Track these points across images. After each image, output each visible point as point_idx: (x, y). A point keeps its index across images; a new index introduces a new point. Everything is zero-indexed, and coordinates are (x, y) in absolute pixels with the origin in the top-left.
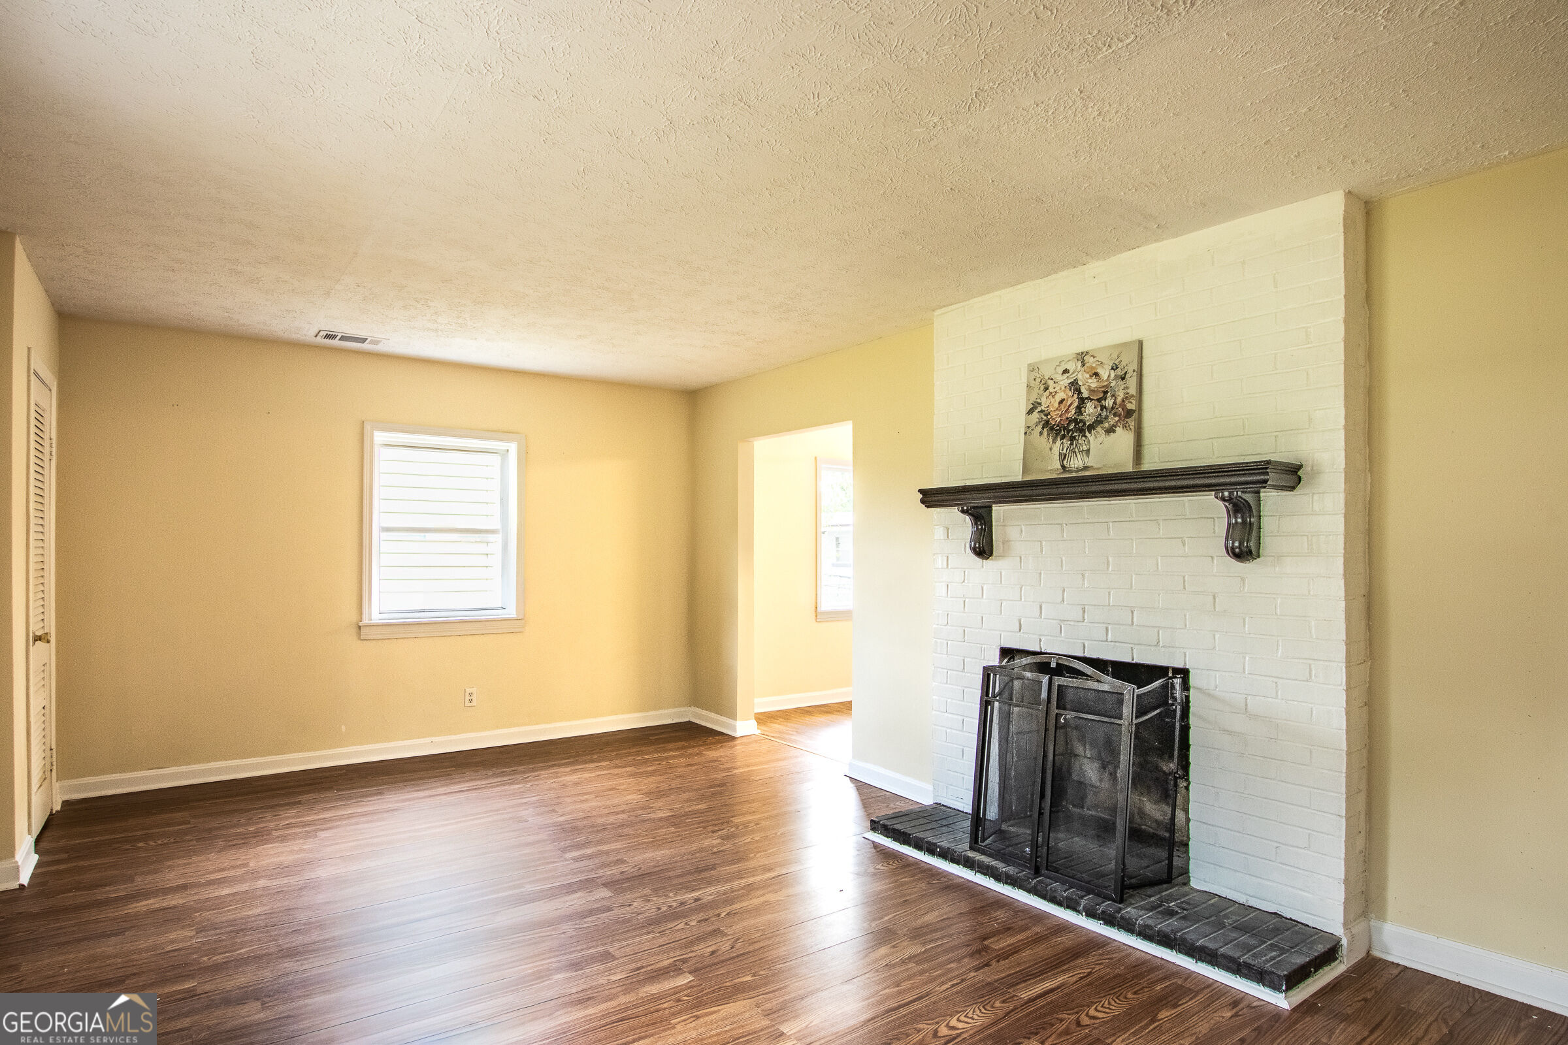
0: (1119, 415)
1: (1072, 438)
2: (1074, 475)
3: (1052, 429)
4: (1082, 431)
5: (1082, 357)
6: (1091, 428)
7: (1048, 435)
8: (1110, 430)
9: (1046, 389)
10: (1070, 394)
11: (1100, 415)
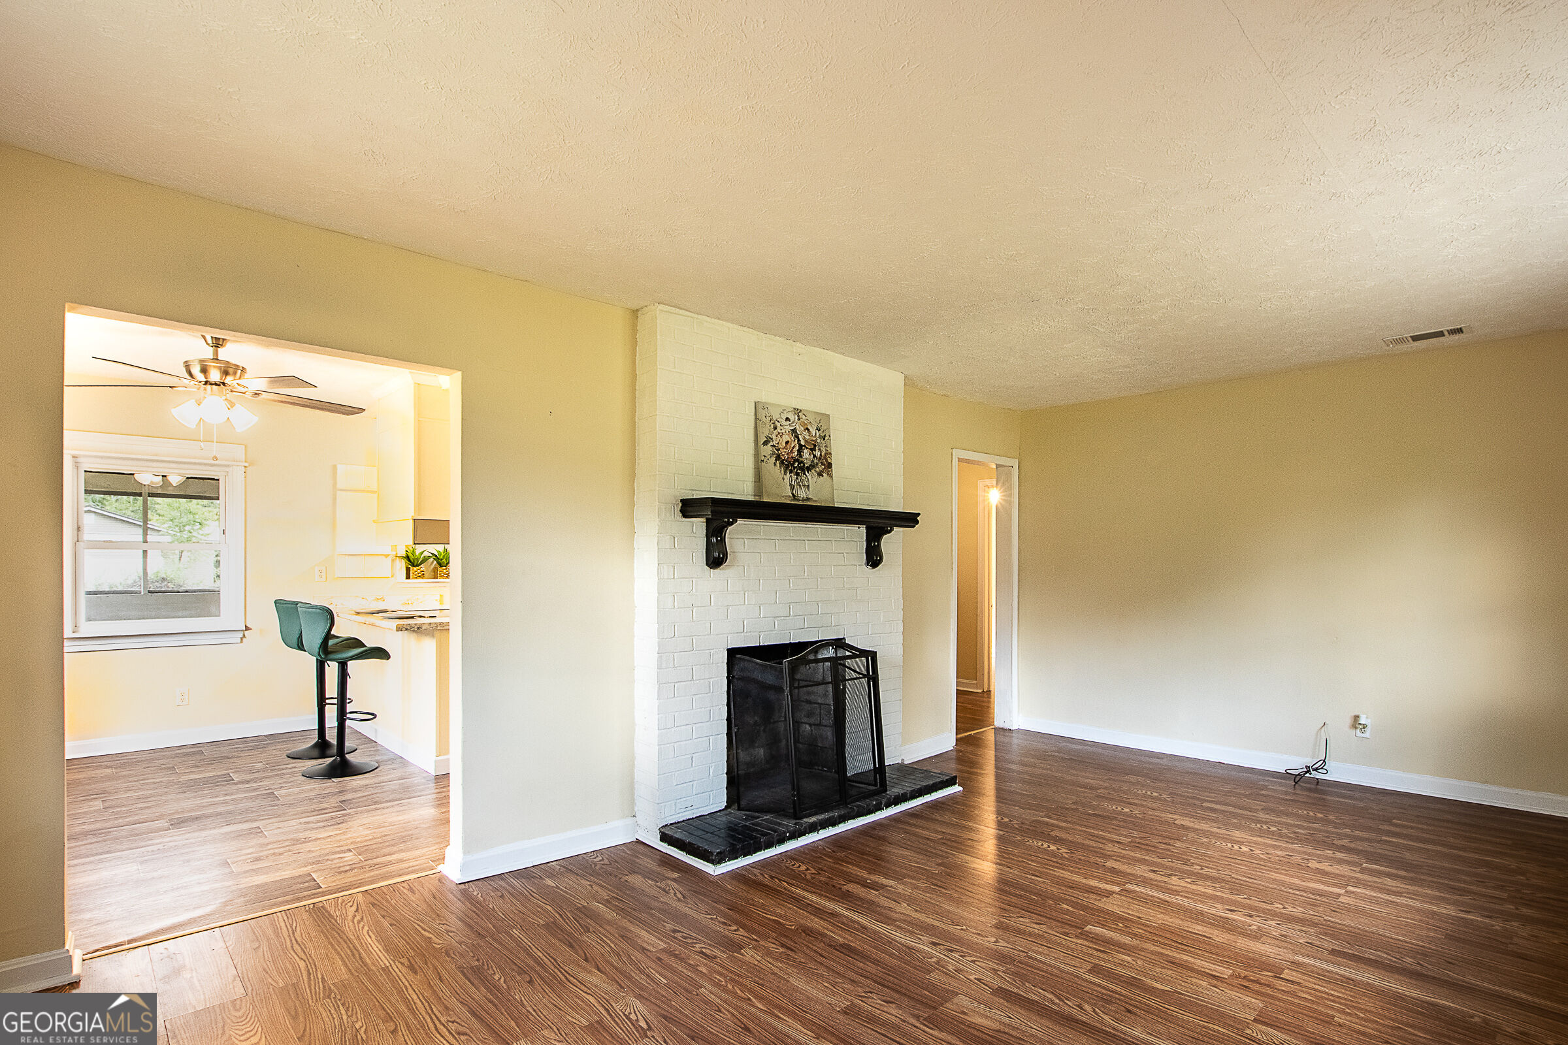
0: (824, 465)
1: (797, 474)
2: (801, 503)
3: (782, 463)
4: (803, 469)
5: (797, 411)
6: (809, 469)
7: (780, 467)
8: (820, 474)
9: (775, 428)
10: (793, 438)
11: (813, 460)
